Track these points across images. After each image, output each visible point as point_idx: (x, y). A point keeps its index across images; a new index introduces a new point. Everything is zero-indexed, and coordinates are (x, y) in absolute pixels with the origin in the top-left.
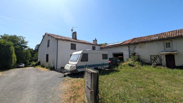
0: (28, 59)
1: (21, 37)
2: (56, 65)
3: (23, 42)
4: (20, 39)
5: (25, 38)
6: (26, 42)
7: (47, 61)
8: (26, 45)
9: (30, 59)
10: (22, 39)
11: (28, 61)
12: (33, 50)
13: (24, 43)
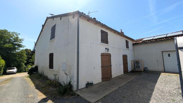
0: (23, 62)
1: (15, 33)
2: (75, 79)
3: (17, 39)
4: (13, 35)
5: (19, 34)
6: (21, 40)
7: (51, 66)
8: (20, 43)
9: (26, 62)
10: (15, 36)
11: (24, 64)
12: (31, 51)
13: (18, 41)
